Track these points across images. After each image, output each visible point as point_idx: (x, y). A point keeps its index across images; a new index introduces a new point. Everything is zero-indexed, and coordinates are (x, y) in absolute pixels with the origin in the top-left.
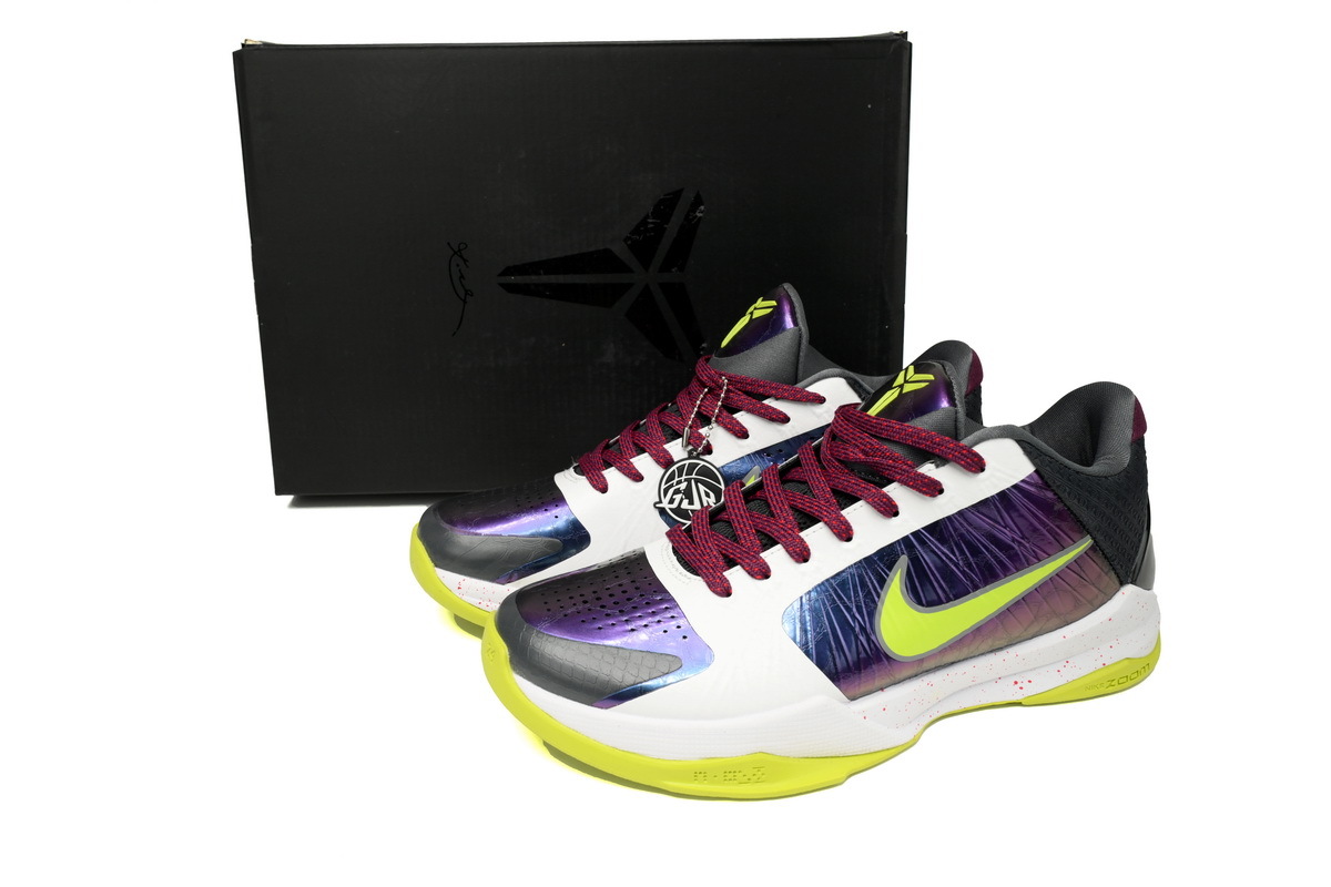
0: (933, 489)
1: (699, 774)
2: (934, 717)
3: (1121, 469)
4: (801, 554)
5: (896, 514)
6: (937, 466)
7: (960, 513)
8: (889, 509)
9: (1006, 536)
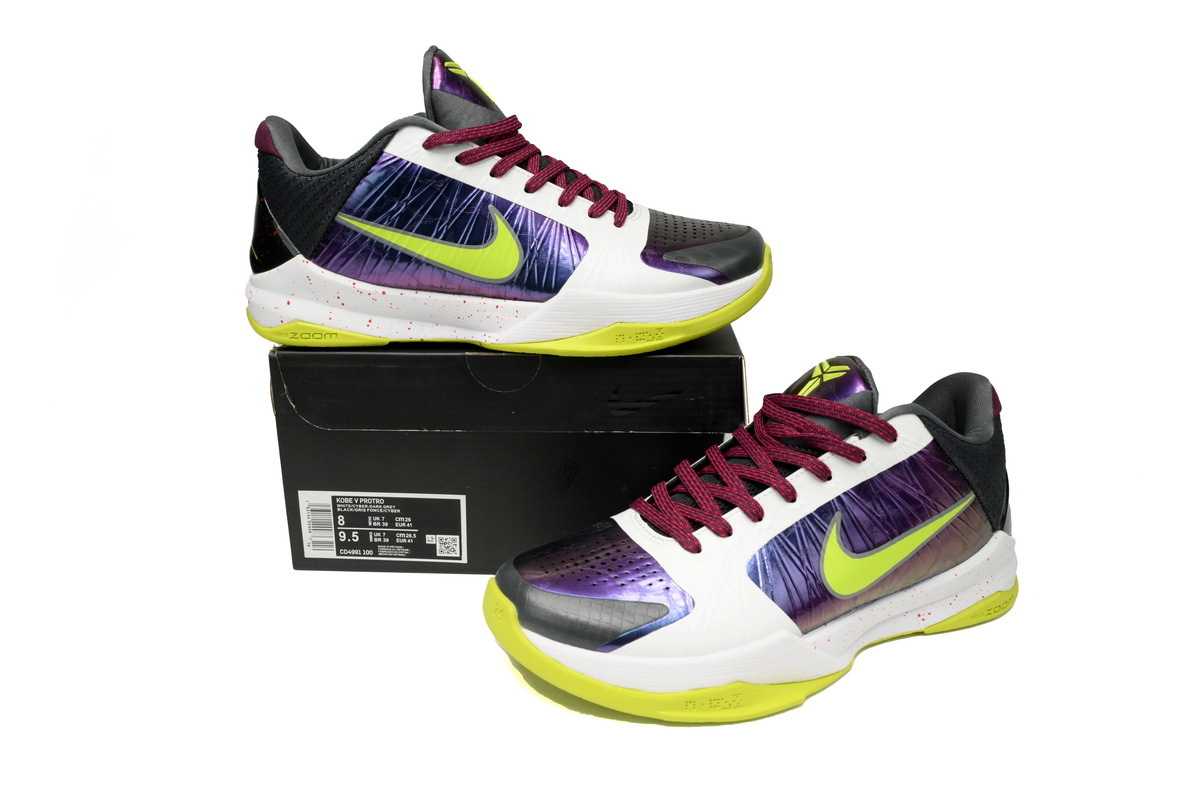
0: (858, 456)
1: (689, 703)
2: (861, 647)
3: (989, 438)
4: (756, 514)
5: (830, 478)
6: (860, 438)
7: (880, 475)
8: (824, 474)
9: (914, 493)
